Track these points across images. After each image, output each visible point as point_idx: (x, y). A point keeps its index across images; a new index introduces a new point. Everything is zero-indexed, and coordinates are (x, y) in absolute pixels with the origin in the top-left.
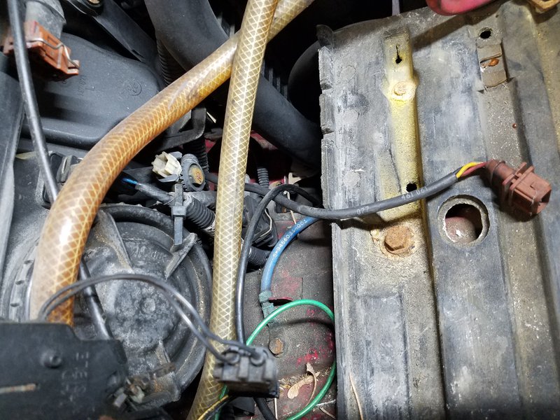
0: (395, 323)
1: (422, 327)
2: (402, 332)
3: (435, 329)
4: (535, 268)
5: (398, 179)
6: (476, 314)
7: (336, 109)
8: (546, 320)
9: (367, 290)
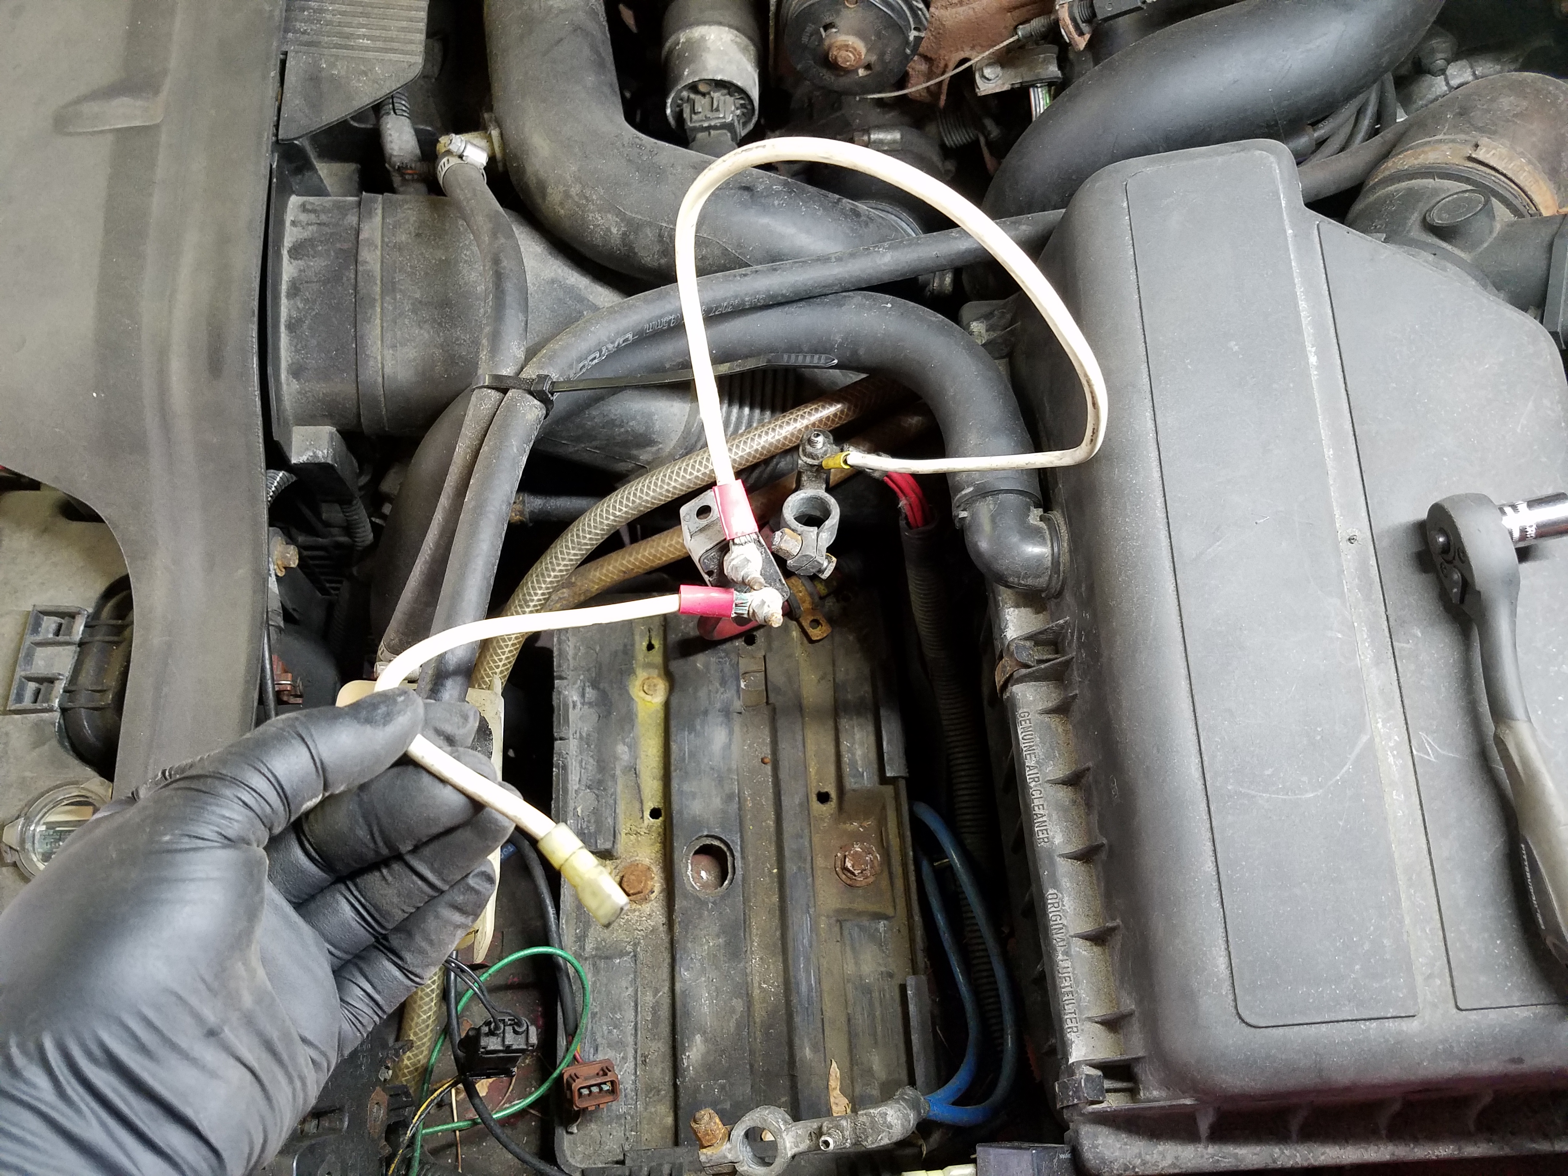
0: (627, 988)
1: (656, 991)
2: (633, 999)
3: (670, 994)
4: (776, 922)
5: (642, 802)
6: (713, 974)
7: (571, 705)
8: (781, 979)
9: (597, 949)
